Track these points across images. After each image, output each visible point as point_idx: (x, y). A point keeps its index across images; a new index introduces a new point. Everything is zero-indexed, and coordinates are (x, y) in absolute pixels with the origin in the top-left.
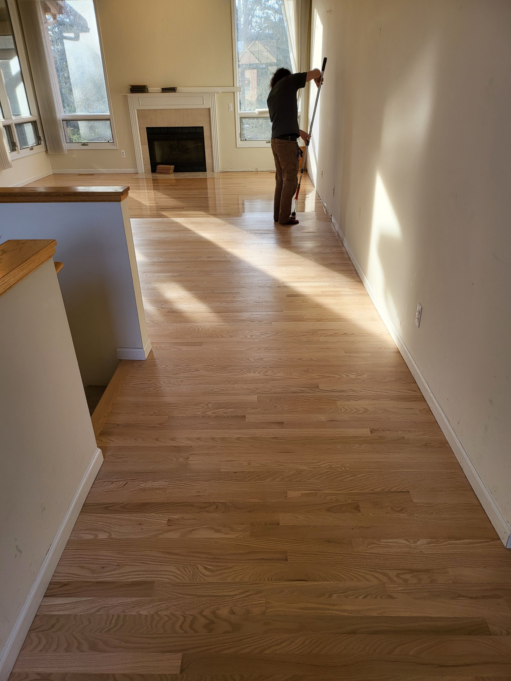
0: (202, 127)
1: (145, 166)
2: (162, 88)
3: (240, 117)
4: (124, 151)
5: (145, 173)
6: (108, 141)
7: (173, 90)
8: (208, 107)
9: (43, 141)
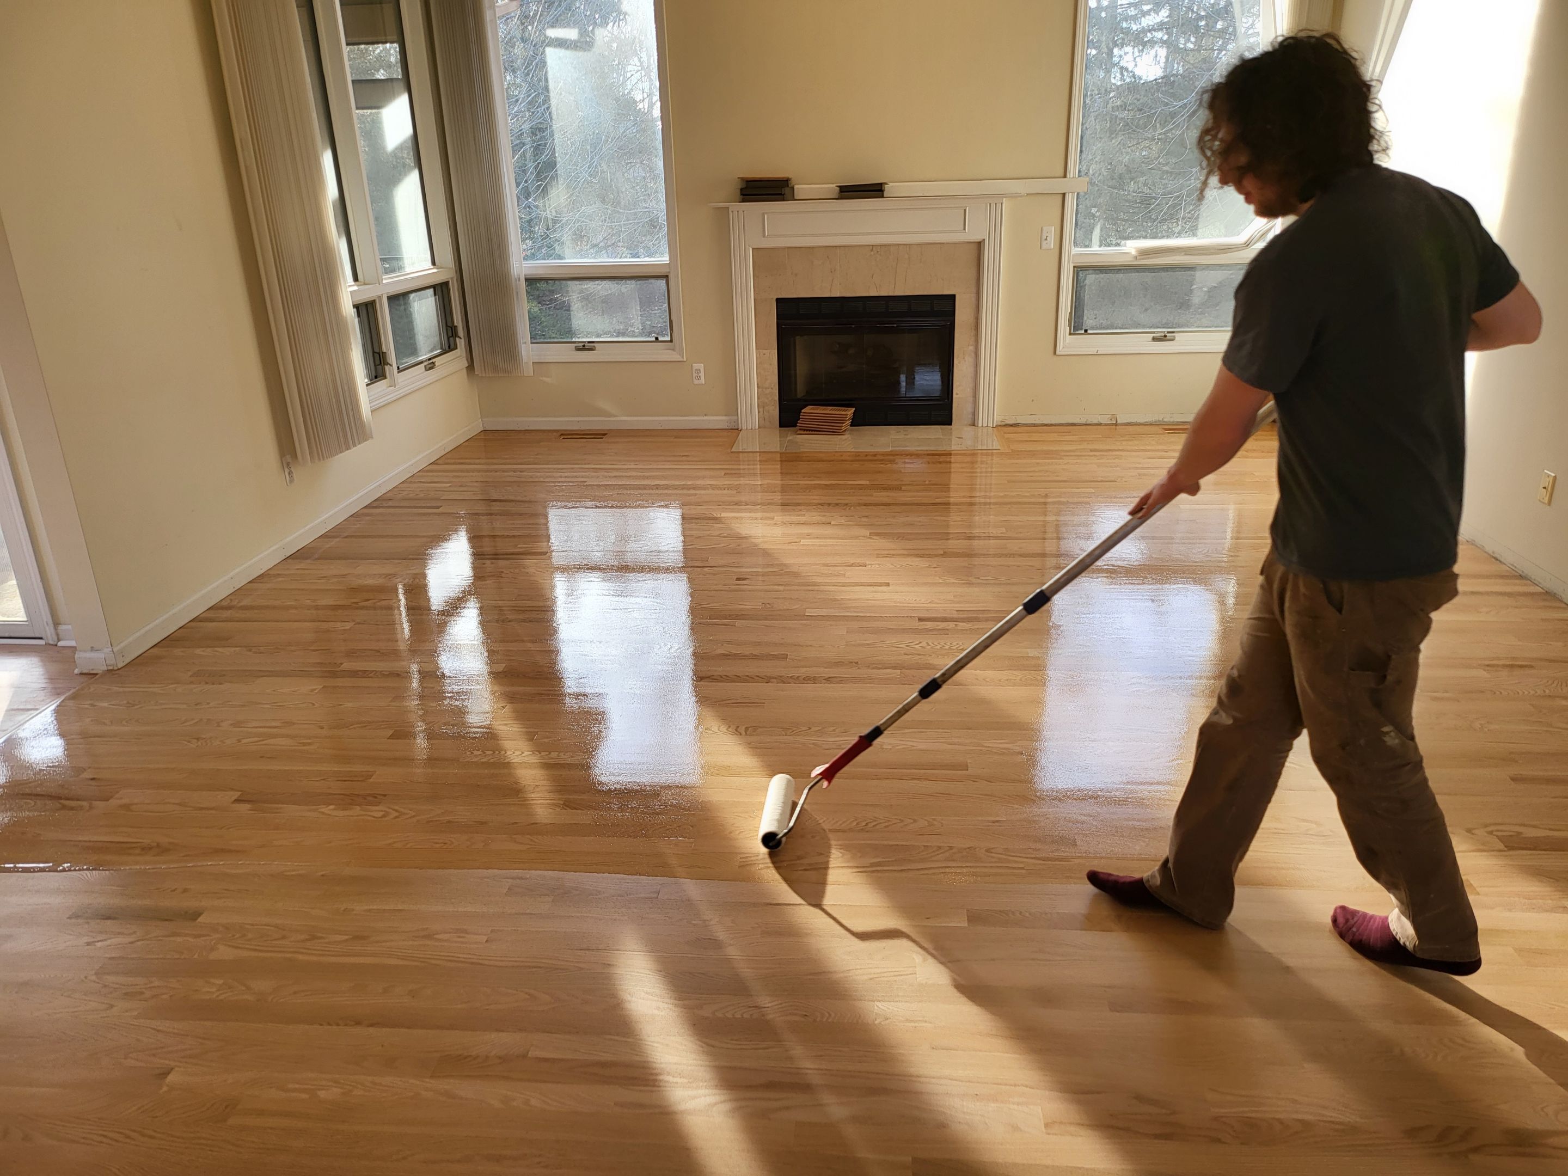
0: (952, 298)
1: (761, 410)
2: (840, 187)
3: (1074, 267)
4: (701, 367)
5: (759, 427)
6: (657, 338)
7: (875, 190)
8: (978, 238)
9: (462, 340)
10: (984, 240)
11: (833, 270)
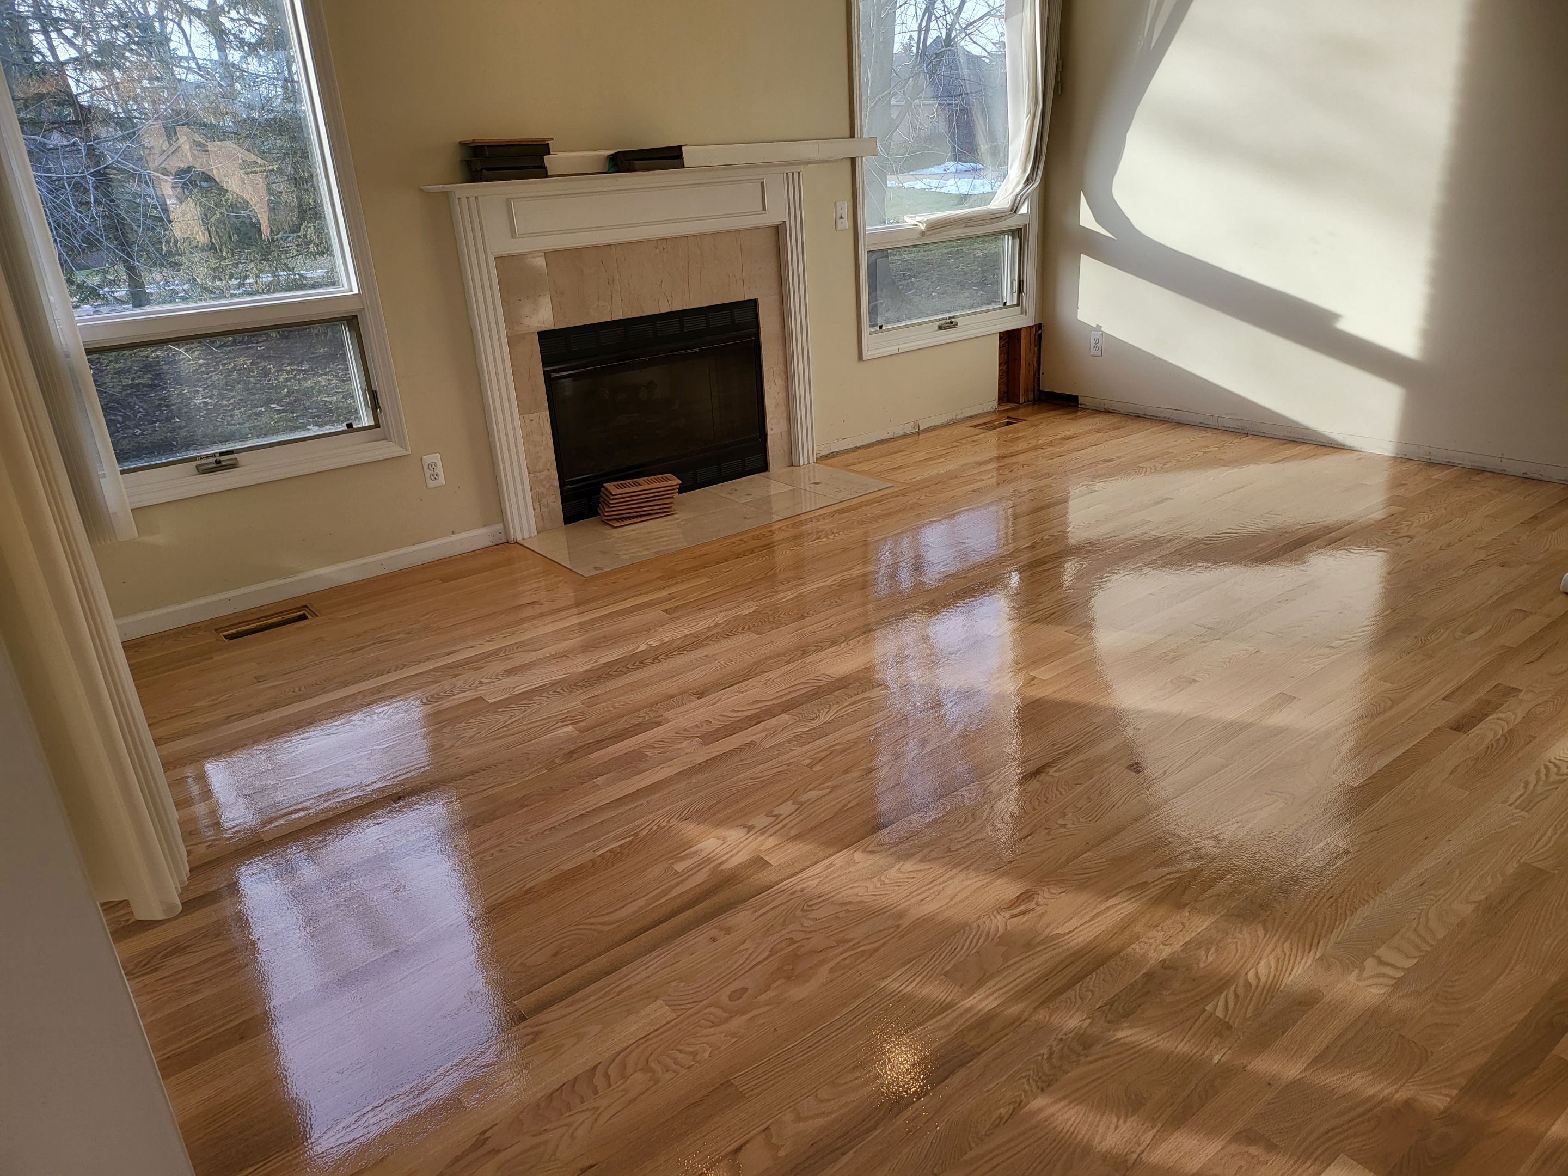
0: (755, 302)
2: (611, 155)
3: (870, 252)
4: (436, 458)
5: (539, 531)
6: (349, 426)
10: (785, 222)
11: (610, 281)
